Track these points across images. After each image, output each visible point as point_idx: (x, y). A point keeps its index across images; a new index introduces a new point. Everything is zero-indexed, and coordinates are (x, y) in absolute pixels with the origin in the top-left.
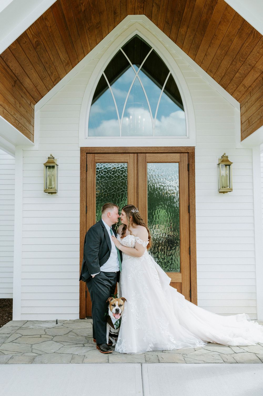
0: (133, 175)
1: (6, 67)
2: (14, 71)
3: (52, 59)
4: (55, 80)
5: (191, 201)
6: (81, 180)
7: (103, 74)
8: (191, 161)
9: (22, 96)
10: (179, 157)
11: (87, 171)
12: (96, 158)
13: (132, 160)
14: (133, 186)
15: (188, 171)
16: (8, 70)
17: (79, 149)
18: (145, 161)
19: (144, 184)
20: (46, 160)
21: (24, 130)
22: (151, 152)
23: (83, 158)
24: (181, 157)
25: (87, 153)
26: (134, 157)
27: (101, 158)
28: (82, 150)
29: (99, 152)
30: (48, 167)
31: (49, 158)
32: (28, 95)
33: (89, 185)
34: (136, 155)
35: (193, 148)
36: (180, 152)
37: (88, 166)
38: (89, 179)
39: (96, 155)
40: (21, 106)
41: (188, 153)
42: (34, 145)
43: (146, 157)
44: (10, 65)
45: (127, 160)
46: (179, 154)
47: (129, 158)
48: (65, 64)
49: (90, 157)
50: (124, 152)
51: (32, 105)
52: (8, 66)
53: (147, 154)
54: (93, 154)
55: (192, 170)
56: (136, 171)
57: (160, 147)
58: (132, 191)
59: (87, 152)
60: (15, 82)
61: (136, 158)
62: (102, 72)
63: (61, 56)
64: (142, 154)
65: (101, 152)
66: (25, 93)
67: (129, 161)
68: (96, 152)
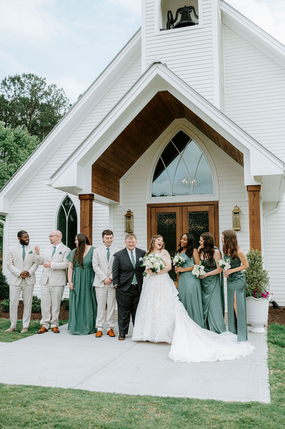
0: (179, 221)
1: (98, 167)
2: (103, 167)
3: (126, 155)
4: (131, 164)
5: (216, 236)
6: (147, 224)
7: (160, 158)
8: (216, 210)
9: (110, 178)
10: (208, 208)
11: (151, 219)
12: (156, 210)
13: (179, 211)
14: (179, 227)
15: (214, 216)
16: (100, 167)
17: (146, 205)
18: (187, 211)
19: (186, 226)
20: (126, 213)
21: (112, 197)
22: (191, 205)
23: (149, 210)
24: (209, 207)
25: (151, 208)
26: (180, 209)
27: (159, 210)
28: (148, 206)
29: (158, 206)
30: (127, 217)
31: (128, 212)
32: (114, 175)
33: (153, 227)
34: (181, 207)
35: (217, 202)
36: (209, 204)
37: (152, 216)
38: (153, 223)
39: (157, 208)
40: (109, 184)
41: (214, 205)
42: (119, 204)
43: (187, 209)
44: (100, 165)
45: (176, 211)
46: (208, 206)
47: (176, 210)
48: (135, 155)
49: (153, 210)
50: (173, 206)
51: (118, 180)
52: (99, 166)
53: (188, 207)
54: (155, 208)
55: (217, 216)
56: (181, 218)
57: (196, 202)
58: (179, 230)
59: (151, 206)
60: (105, 172)
61: (181, 210)
62: (160, 156)
63: (131, 152)
64: (185, 207)
65: (160, 206)
66: (112, 175)
67: (177, 212)
68: (156, 207)
